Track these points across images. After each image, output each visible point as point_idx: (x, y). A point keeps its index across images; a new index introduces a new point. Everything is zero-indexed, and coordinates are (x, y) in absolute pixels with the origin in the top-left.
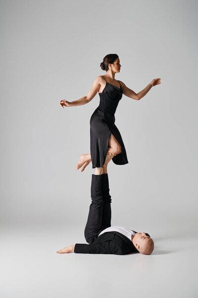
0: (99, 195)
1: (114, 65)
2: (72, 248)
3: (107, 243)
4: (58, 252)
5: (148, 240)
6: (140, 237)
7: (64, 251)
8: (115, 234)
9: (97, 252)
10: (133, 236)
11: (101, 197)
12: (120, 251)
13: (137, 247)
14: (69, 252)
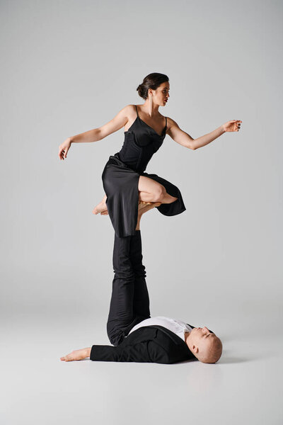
0: (125, 264)
1: (156, 93)
2: (87, 352)
3: (144, 345)
4: (63, 360)
5: (212, 339)
6: (200, 335)
7: (73, 357)
8: (157, 330)
9: (128, 358)
10: (187, 334)
11: (129, 268)
12: (166, 357)
13: (194, 351)
14: (82, 359)
